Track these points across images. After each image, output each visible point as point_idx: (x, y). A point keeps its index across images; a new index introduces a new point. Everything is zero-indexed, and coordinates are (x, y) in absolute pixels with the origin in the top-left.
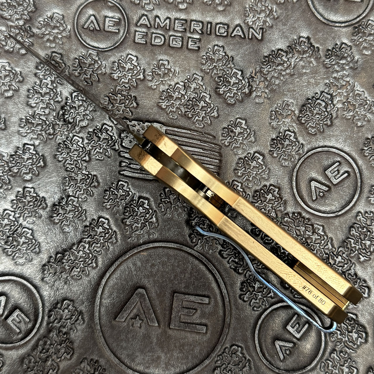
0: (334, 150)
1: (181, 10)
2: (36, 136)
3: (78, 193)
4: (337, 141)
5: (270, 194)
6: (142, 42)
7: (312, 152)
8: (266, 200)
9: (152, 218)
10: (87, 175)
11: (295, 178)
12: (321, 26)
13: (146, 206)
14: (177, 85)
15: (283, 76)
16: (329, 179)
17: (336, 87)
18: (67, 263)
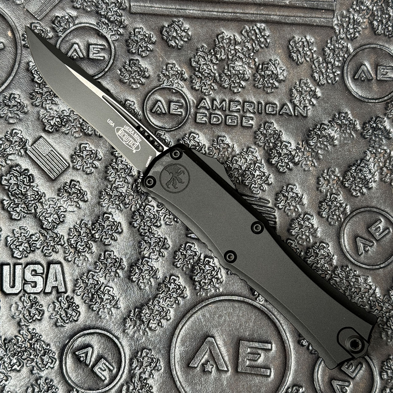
0: (375, 210)
1: (235, 93)
3: (152, 254)
4: (378, 201)
5: (321, 250)
6: (202, 122)
8: (318, 255)
9: (217, 274)
10: (159, 238)
12: (358, 103)
13: (211, 264)
14: (235, 158)
16: (373, 236)
17: (374, 155)
18: (144, 316)
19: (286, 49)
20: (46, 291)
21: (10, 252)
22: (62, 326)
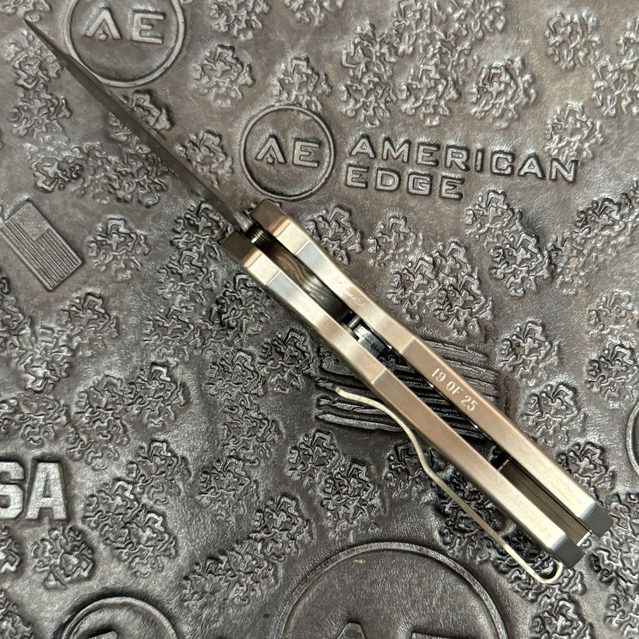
1: (429, 128)
3: (244, 451)
5: (586, 459)
6: (360, 185)
8: (578, 470)
9: (374, 498)
10: (261, 420)
11: (630, 432)
14: (421, 262)
15: (612, 247)
18: (224, 575)
20: (29, 515)
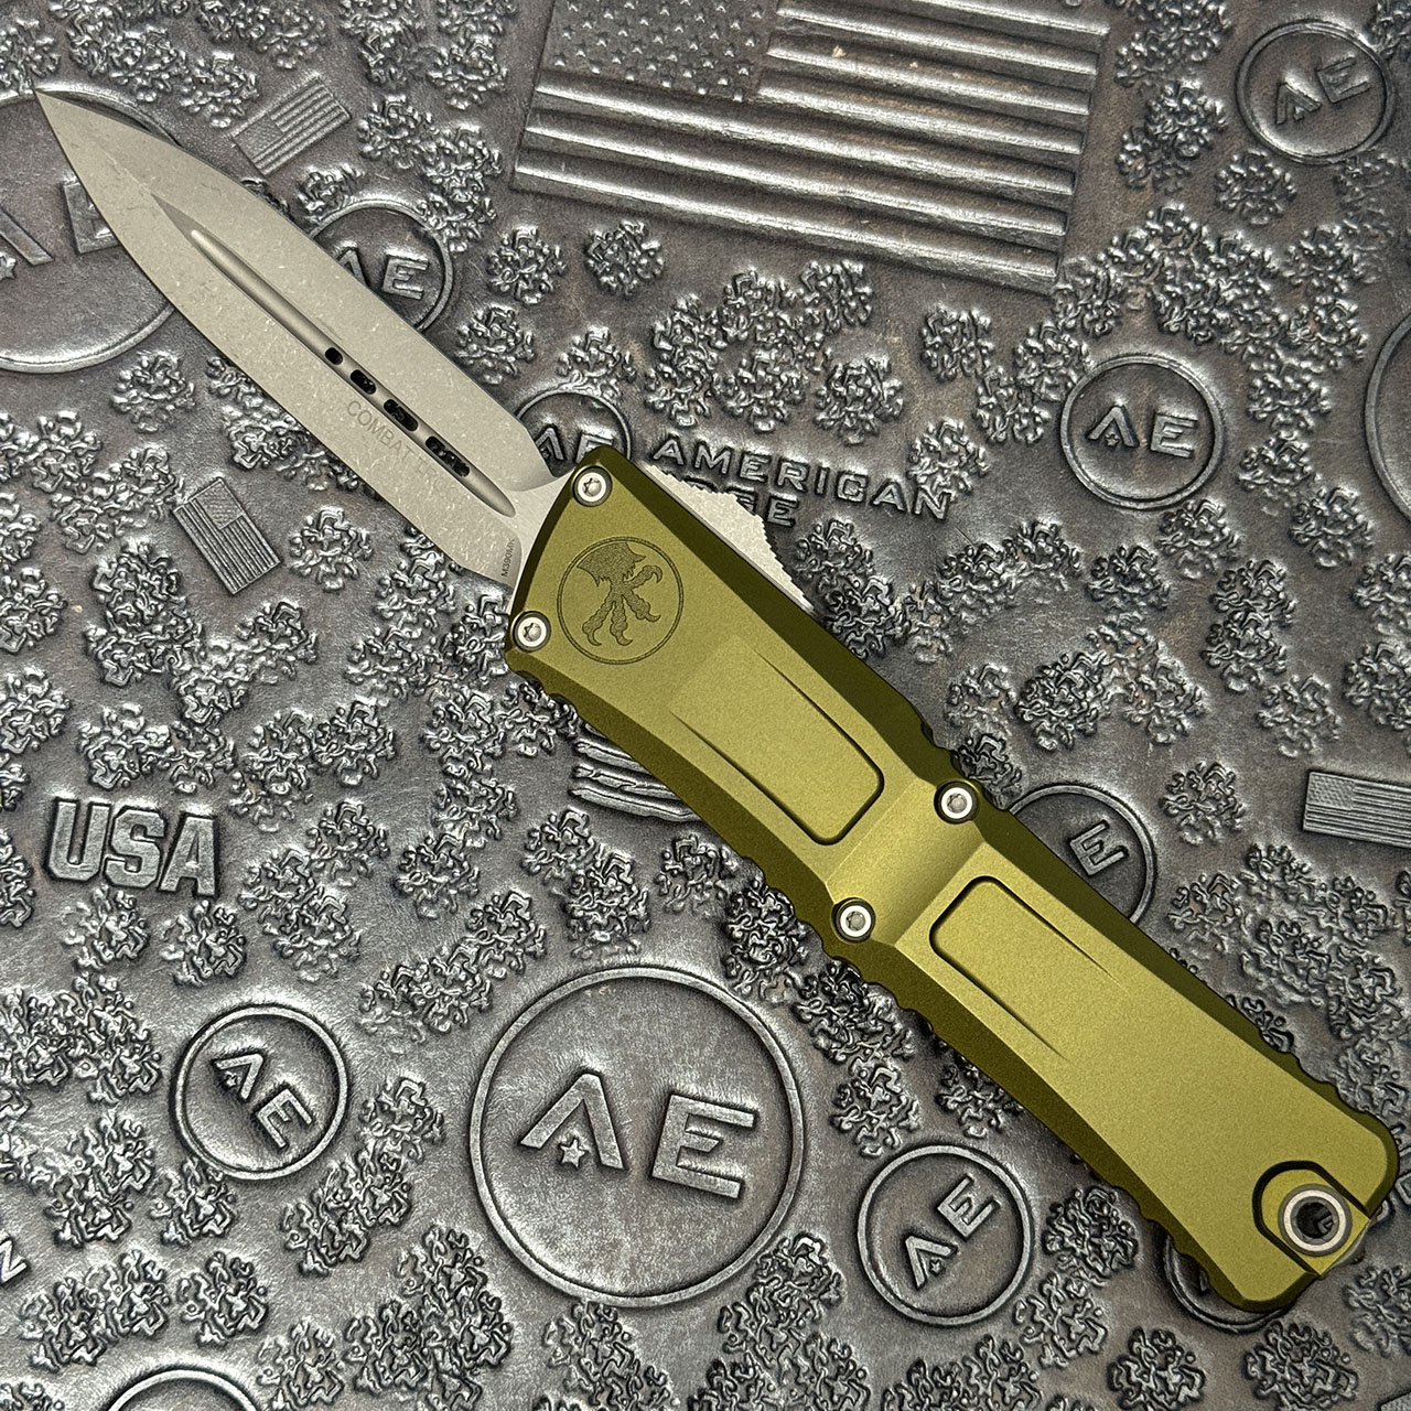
0: (1095, 794)
1: (759, 433)
2: (381, 686)
3: (466, 828)
4: (1104, 773)
7: (1043, 792)
9: (636, 908)
10: (493, 789)
12: (1088, 504)
13: (624, 877)
15: (988, 606)
16: (1078, 861)
17: (1111, 646)
19: (915, 336)
20: (164, 886)
21: (83, 768)
22: (190, 985)
